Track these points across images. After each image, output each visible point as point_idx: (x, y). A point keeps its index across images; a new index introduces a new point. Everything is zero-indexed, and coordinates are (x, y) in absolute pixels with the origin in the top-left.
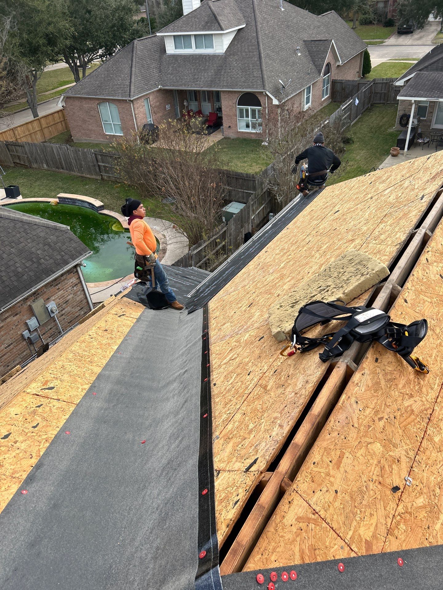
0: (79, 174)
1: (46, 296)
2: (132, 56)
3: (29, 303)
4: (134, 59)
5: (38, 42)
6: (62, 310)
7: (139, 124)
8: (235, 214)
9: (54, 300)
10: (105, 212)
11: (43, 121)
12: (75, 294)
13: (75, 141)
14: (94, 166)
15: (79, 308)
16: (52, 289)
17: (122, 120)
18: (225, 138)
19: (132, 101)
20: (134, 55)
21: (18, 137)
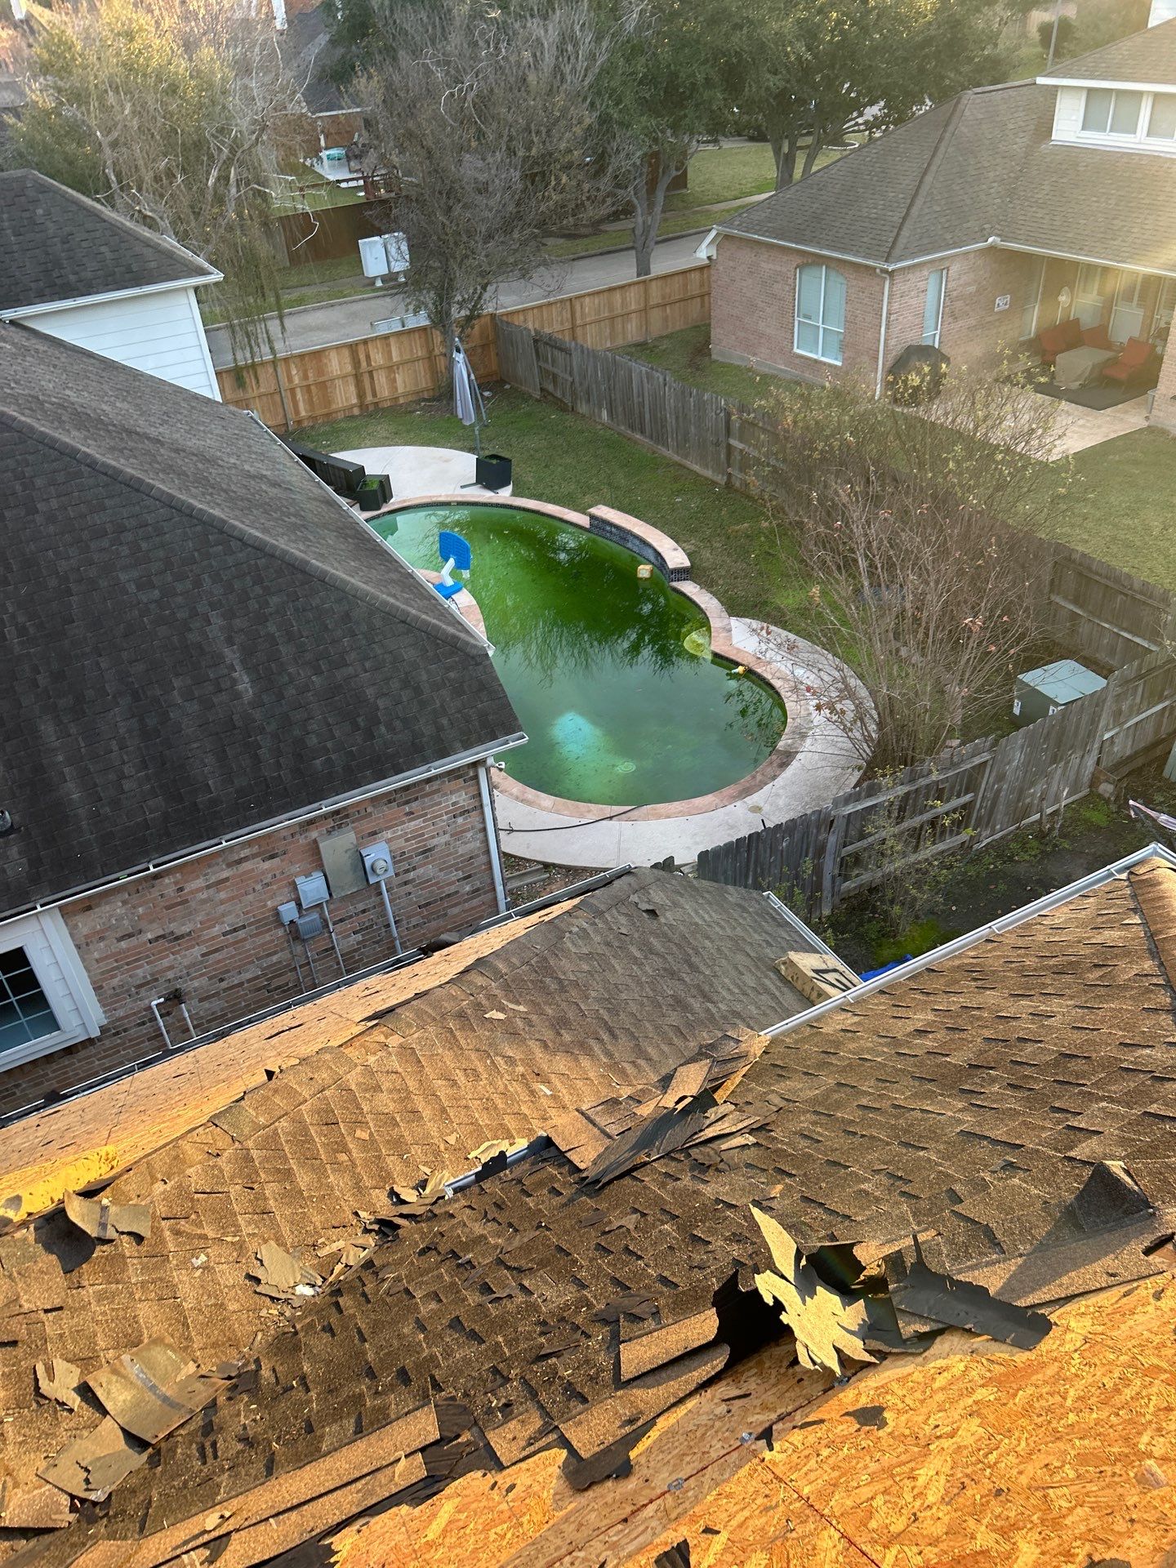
0: (677, 458)
1: (367, 826)
2: (941, 140)
3: (314, 834)
4: (942, 149)
5: (693, 75)
6: (407, 871)
7: (892, 342)
8: (1057, 704)
9: (388, 841)
10: (689, 588)
11: (655, 290)
12: (458, 835)
13: (714, 357)
14: (717, 444)
15: (460, 874)
16: (389, 811)
17: (850, 322)
18: (1150, 430)
19: (891, 274)
20: (947, 135)
21: (579, 322)
